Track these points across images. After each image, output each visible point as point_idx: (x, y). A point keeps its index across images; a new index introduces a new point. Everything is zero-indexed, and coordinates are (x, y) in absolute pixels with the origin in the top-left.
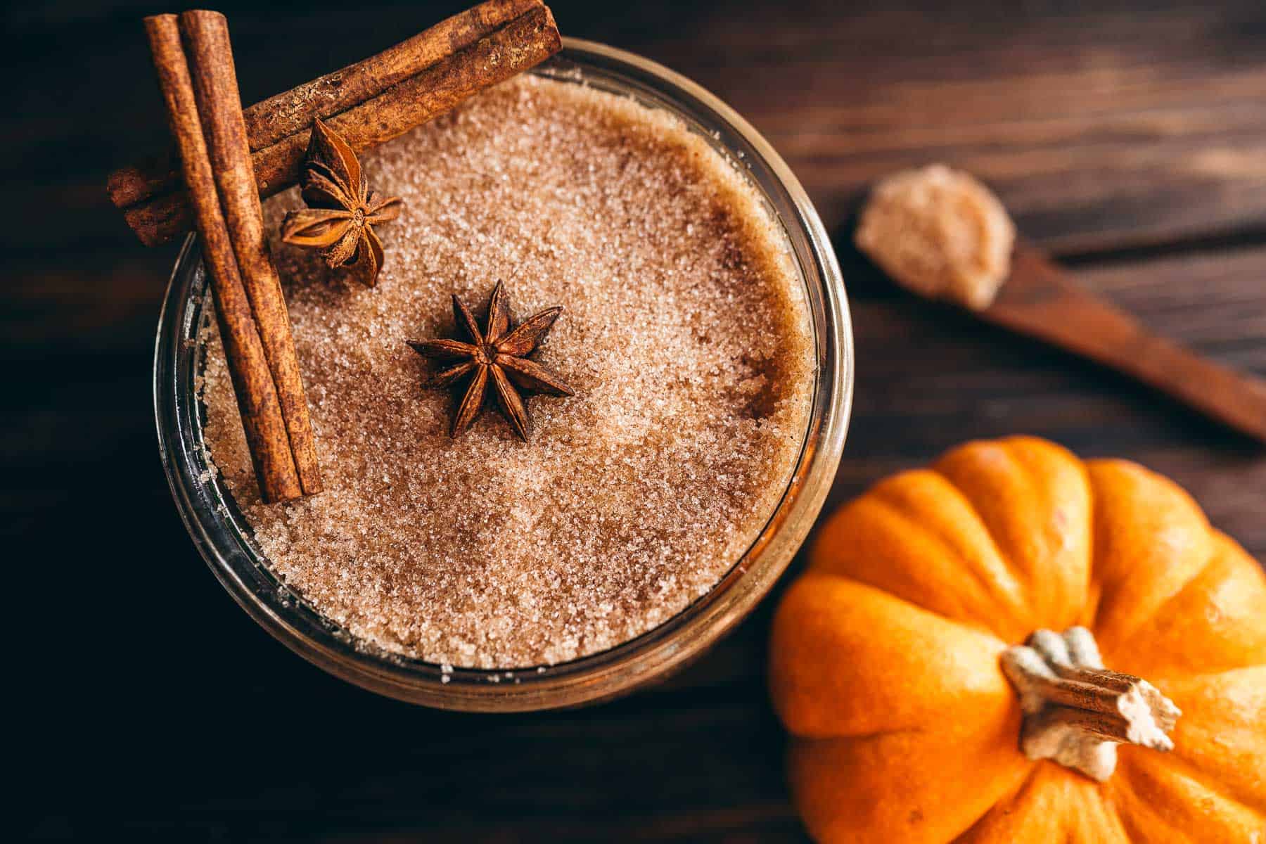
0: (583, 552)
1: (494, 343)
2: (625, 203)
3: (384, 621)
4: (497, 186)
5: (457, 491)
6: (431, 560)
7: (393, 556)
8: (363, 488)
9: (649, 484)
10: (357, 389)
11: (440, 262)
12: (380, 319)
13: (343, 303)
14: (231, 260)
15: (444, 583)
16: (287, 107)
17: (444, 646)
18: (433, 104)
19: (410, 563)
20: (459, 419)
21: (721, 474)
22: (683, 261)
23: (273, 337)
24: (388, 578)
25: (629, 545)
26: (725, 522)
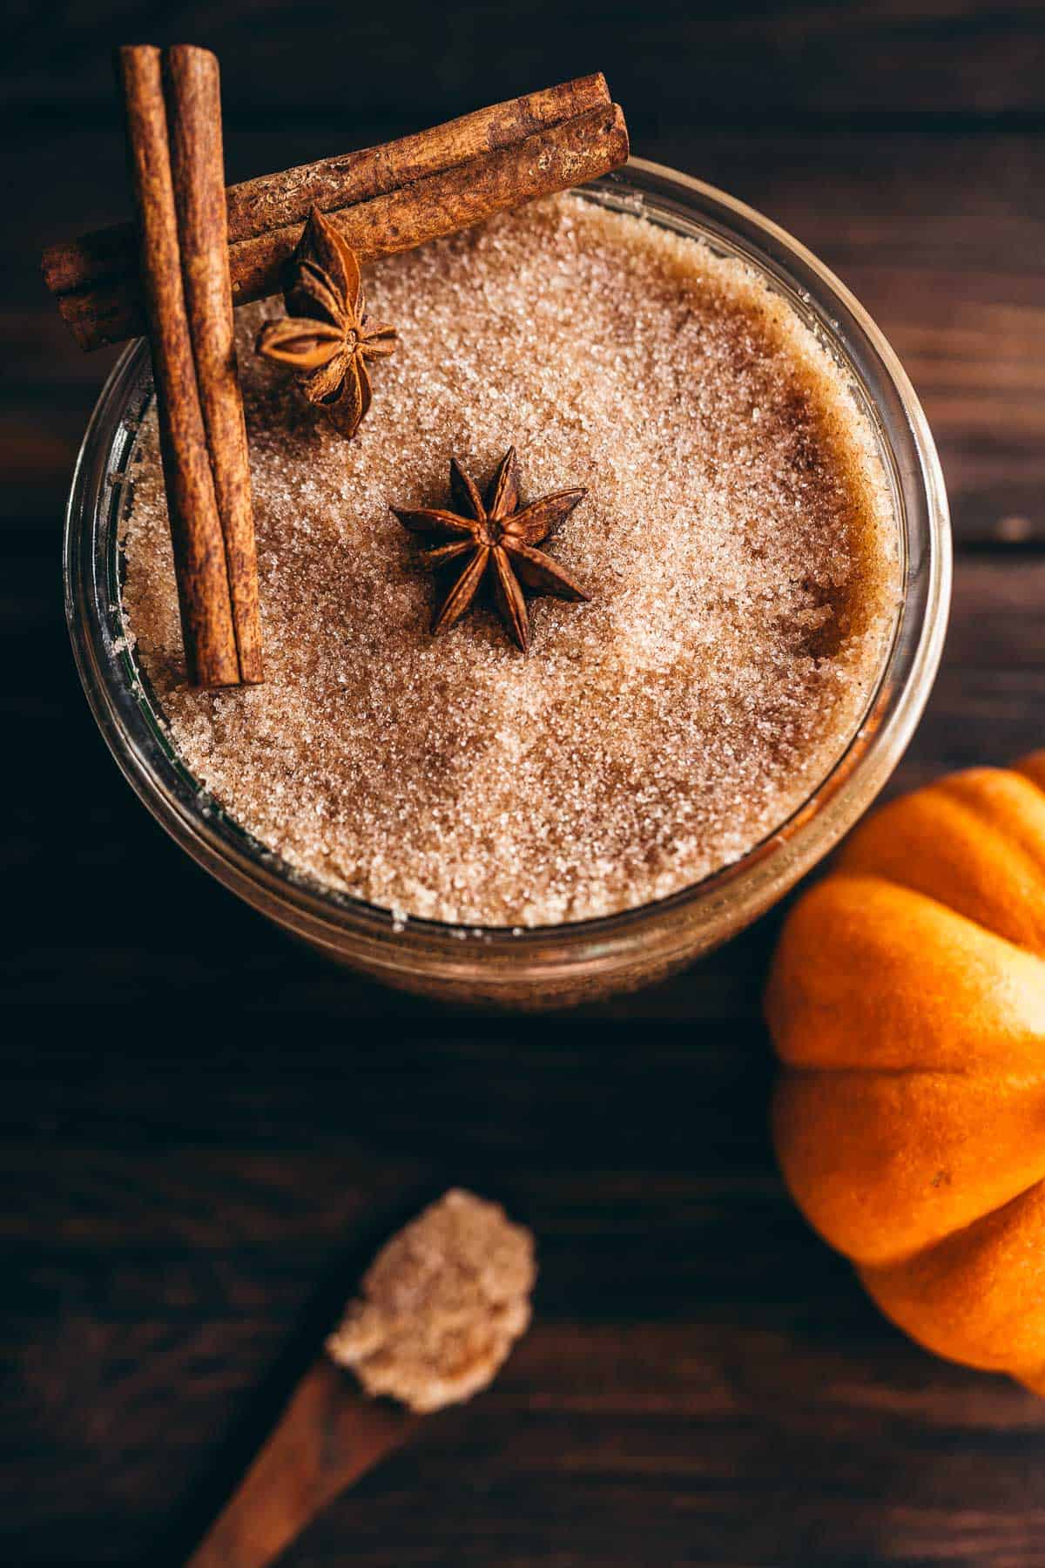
0: (581, 797)
1: (501, 520)
2: (677, 373)
3: (326, 850)
4: (519, 332)
5: (431, 702)
6: (390, 784)
7: (342, 774)
8: (312, 688)
9: (671, 723)
10: (317, 563)
11: (438, 417)
12: (355, 479)
13: (311, 455)
14: (189, 370)
15: (403, 815)
16: (277, 191)
17: (399, 890)
18: (459, 211)
19: (363, 786)
20: (446, 611)
21: (762, 721)
22: (744, 451)
23: (229, 476)
24: (334, 801)
25: (639, 795)
26: (765, 780)
